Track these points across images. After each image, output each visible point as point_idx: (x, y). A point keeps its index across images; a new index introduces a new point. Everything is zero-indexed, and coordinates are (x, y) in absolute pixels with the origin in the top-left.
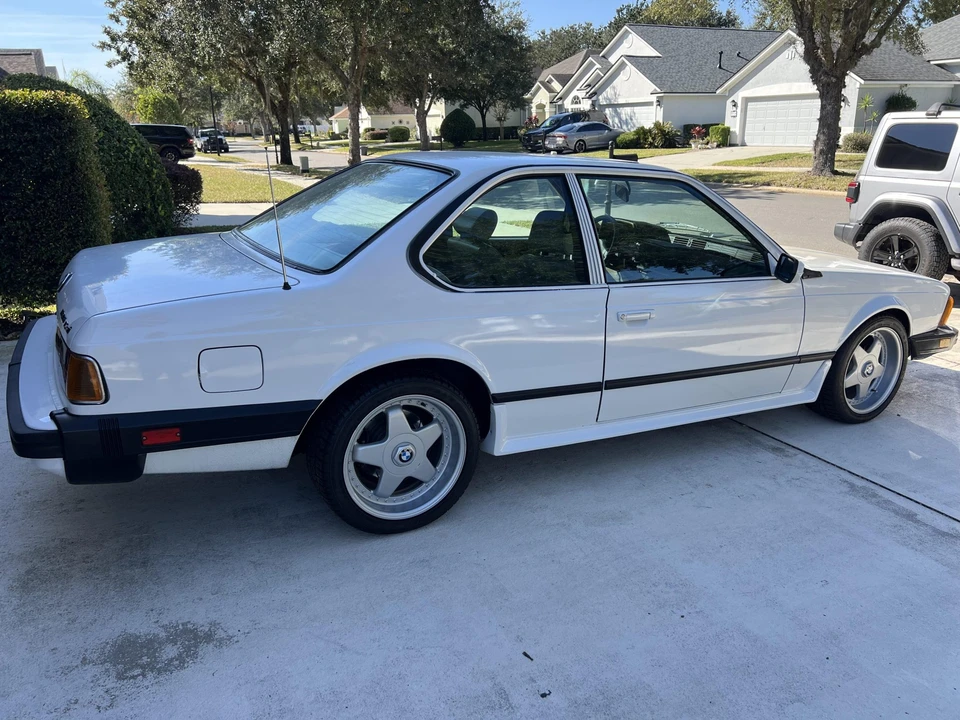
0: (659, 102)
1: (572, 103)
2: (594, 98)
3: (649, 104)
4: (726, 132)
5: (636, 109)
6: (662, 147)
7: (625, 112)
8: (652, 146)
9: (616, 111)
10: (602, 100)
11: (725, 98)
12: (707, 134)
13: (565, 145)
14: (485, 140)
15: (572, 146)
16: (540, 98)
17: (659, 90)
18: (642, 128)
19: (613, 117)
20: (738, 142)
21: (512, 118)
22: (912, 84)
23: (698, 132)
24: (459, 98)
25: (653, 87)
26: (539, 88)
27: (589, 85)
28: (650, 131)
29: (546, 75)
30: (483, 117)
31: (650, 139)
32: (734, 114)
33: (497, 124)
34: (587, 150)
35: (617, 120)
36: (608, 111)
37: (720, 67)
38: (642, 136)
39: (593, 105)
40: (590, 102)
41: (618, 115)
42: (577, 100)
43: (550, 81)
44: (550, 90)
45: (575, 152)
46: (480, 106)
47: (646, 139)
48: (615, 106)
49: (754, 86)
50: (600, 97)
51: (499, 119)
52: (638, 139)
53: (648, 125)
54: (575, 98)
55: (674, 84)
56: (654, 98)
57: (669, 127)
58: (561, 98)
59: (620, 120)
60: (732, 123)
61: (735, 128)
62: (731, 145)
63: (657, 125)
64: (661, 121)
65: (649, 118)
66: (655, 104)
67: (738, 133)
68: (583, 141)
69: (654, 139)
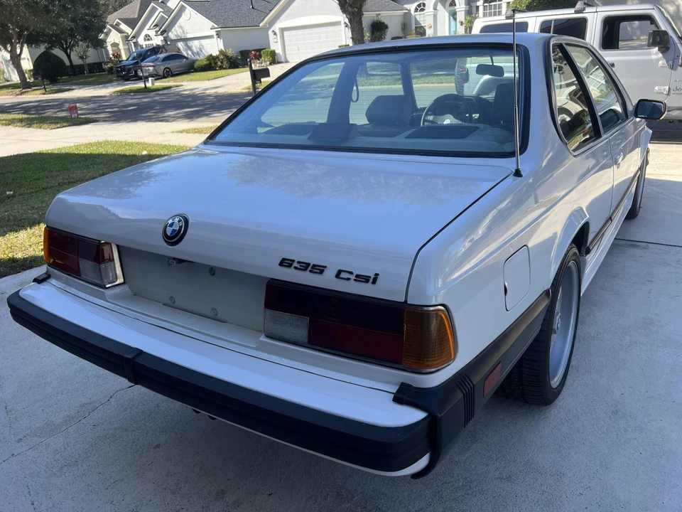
0: (218, 34)
1: (145, 40)
2: (165, 35)
3: (211, 37)
4: (273, 54)
5: (203, 42)
6: (230, 68)
7: (195, 44)
8: (221, 68)
9: (187, 45)
10: (172, 35)
11: (266, 29)
12: (260, 56)
13: (155, 73)
14: (75, 75)
15: (161, 73)
16: (113, 38)
17: (216, 26)
18: (211, 55)
19: (186, 51)
20: (283, 60)
21: (92, 56)
22: (383, 13)
23: (255, 55)
24: (43, 42)
25: (211, 24)
26: (110, 31)
27: (156, 25)
28: (217, 57)
29: (112, 18)
30: (69, 56)
31: (219, 63)
32: (276, 40)
33: (80, 62)
34: (173, 75)
35: (190, 53)
36: (181, 45)
37: (253, 8)
38: (212, 62)
39: (165, 40)
40: (161, 38)
41: (190, 48)
42: (150, 37)
43: (118, 24)
44: (121, 31)
45: (164, 77)
46: (63, 47)
47: (216, 63)
48: (185, 40)
49: (285, 20)
50: (170, 34)
51: (81, 57)
52: (210, 64)
53: (215, 53)
54: (146, 36)
55: (226, 21)
56: (213, 33)
57: (230, 52)
58: (134, 37)
59: (193, 53)
60: (275, 46)
61: (279, 51)
62: (279, 63)
63: (221, 52)
64: (223, 49)
65: (214, 47)
66: (215, 36)
67: (281, 54)
68: (167, 68)
69: (222, 63)
